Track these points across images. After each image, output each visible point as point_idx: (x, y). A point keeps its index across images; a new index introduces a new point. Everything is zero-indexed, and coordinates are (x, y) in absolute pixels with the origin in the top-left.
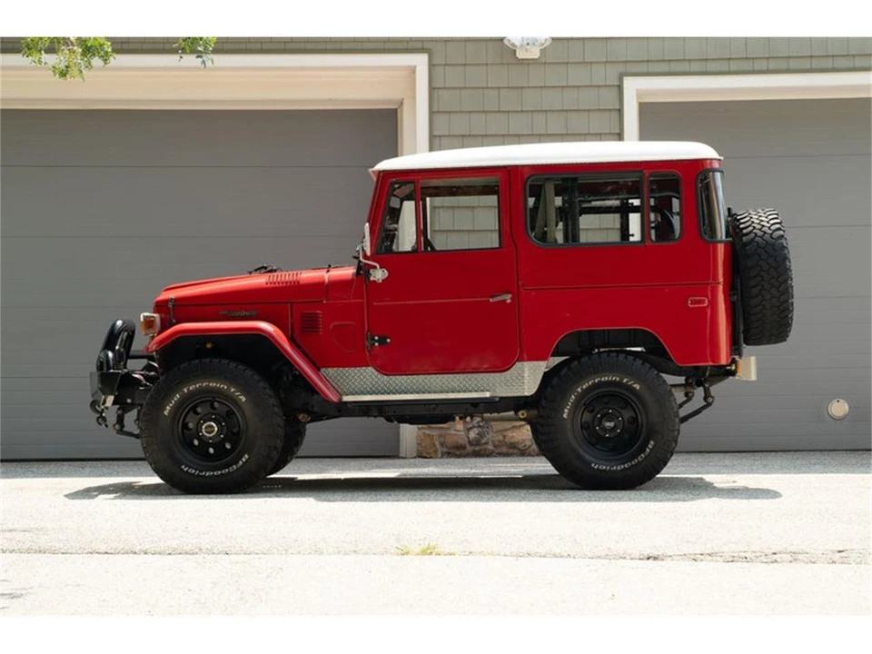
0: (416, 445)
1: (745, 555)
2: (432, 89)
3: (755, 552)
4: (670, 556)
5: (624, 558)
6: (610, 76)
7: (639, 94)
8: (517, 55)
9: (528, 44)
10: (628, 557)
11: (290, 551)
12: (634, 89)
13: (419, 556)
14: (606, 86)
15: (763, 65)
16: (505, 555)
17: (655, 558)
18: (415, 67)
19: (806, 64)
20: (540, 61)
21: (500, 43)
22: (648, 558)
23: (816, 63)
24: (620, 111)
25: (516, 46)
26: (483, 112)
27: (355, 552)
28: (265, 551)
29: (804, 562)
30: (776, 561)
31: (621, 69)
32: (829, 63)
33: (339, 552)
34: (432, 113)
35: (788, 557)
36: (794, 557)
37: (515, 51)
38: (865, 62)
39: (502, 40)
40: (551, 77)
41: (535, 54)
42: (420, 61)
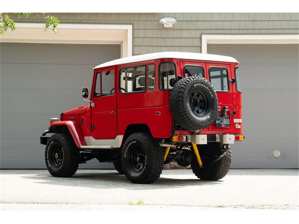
1: (253, 206)
2: (133, 37)
3: (256, 205)
4: (227, 206)
5: (210, 207)
6: (197, 34)
7: (207, 41)
8: (164, 26)
9: (168, 22)
10: (212, 206)
11: (90, 203)
12: (206, 39)
13: (137, 205)
14: (196, 38)
15: (251, 32)
16: (168, 205)
17: (221, 207)
18: (127, 30)
19: (267, 31)
20: (172, 28)
21: (158, 22)
22: (219, 207)
23: (270, 31)
24: (201, 47)
25: (164, 23)
26: (152, 46)
27: (113, 203)
28: (81, 203)
29: (274, 208)
30: (264, 208)
31: (201, 32)
32: (274, 31)
33: (108, 203)
34: (133, 46)
35: (268, 207)
36: (270, 207)
37: (163, 25)
38: (287, 31)
39: (159, 21)
40: (176, 34)
41: (170, 26)
42: (129, 28)
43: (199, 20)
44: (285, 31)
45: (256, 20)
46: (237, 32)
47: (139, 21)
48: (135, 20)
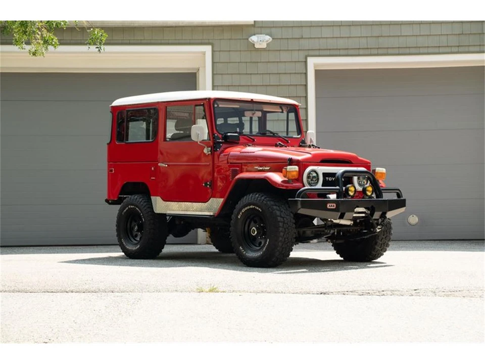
0: (205, 238)
1: (369, 292)
2: (213, 63)
3: (373, 290)
4: (332, 293)
5: (310, 293)
6: (301, 56)
7: (315, 65)
8: (255, 46)
9: (261, 41)
11: (144, 290)
12: (314, 63)
13: (208, 293)
14: (299, 62)
15: (375, 52)
16: (250, 292)
17: (324, 294)
18: (205, 52)
19: (396, 51)
20: (266, 49)
22: (321, 294)
23: (401, 51)
24: (306, 74)
25: (255, 42)
26: (239, 74)
27: (176, 291)
29: (398, 295)
30: (384, 295)
31: (306, 53)
32: (407, 51)
33: (168, 291)
34: (213, 74)
35: (389, 293)
36: (393, 292)
37: (254, 45)
38: (425, 50)
39: (248, 39)
40: (272, 57)
41: (264, 46)
42: (208, 49)
43: (304, 37)
44: (422, 50)
45: (382, 36)
46: (356, 52)
47: (220, 39)
48: (215, 39)
